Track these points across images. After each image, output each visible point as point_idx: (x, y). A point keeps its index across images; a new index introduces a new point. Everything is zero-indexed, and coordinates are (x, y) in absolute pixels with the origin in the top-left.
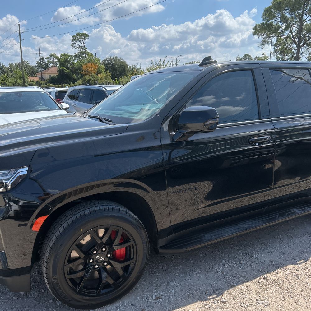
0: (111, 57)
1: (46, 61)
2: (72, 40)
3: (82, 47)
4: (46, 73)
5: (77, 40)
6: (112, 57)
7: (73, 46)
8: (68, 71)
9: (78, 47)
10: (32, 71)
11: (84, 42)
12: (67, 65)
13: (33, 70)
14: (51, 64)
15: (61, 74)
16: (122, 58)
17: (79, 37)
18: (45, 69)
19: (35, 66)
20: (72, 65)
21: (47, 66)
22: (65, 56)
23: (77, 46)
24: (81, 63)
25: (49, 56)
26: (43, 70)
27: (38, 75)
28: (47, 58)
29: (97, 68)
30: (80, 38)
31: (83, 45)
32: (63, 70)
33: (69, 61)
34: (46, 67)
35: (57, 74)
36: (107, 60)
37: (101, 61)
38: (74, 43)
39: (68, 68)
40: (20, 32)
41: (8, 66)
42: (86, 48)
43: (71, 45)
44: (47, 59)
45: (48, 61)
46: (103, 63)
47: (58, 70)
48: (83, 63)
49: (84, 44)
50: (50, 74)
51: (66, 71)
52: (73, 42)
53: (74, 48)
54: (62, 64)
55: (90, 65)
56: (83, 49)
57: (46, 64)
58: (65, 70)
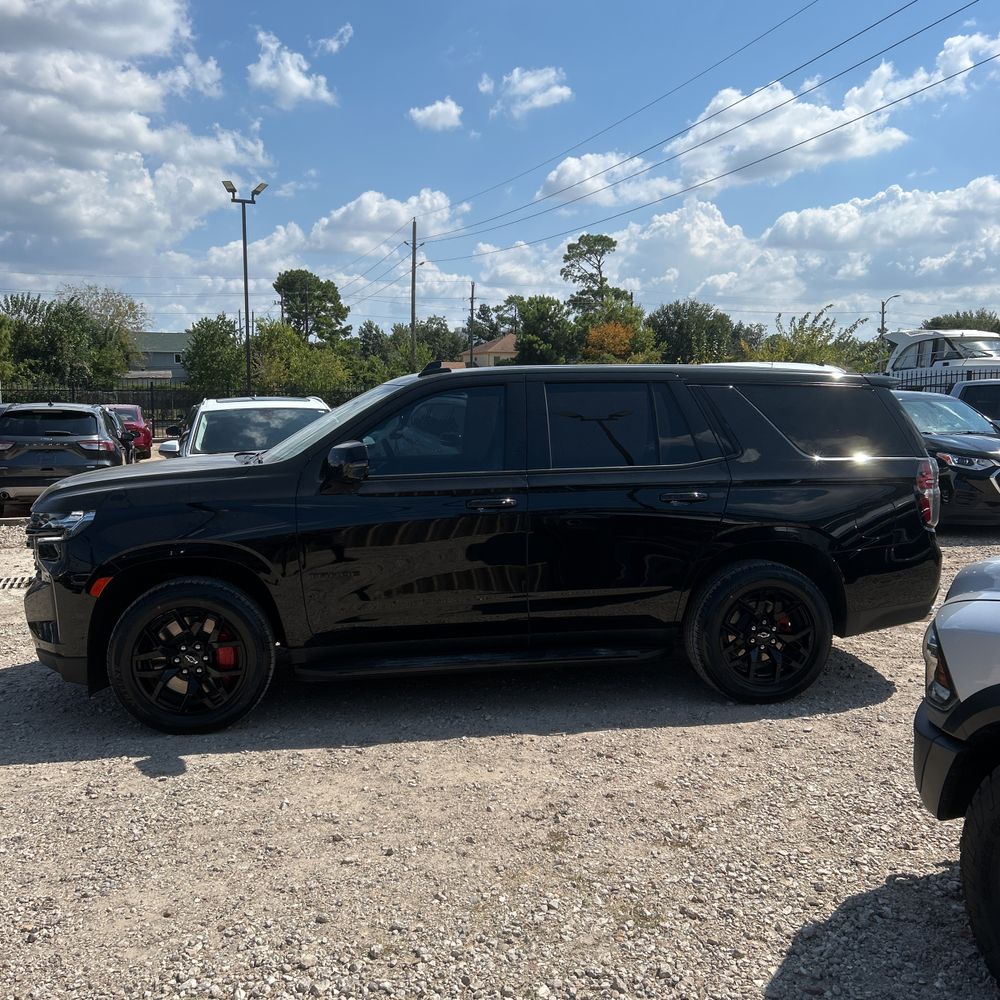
0: (677, 303)
1: (494, 316)
2: (567, 258)
3: (592, 275)
4: (486, 353)
5: (581, 255)
6: (681, 303)
7: (566, 275)
8: (544, 347)
9: (580, 277)
10: (452, 345)
11: (599, 262)
12: (545, 328)
13: (456, 343)
14: (507, 326)
15: (526, 354)
16: (711, 304)
17: (585, 249)
18: (489, 339)
19: (464, 330)
20: (558, 328)
21: (494, 329)
22: (542, 303)
23: (579, 274)
24: (586, 323)
25: (504, 304)
26: (483, 341)
27: (465, 358)
28: (498, 309)
29: (631, 335)
30: (589, 251)
31: (595, 271)
32: (531, 343)
33: (551, 317)
34: (493, 333)
35: (514, 356)
36: (664, 312)
37: (646, 316)
38: (572, 265)
39: (545, 338)
40: (414, 244)
41: (389, 333)
42: (606, 279)
43: (563, 271)
44: (496, 311)
45: (500, 318)
46: (651, 322)
47: (517, 343)
48: (593, 322)
49: (600, 266)
50: (497, 355)
51: (539, 345)
52: (568, 264)
53: (570, 280)
54: (529, 328)
55: (610, 329)
56: (595, 282)
57: (492, 324)
58: (536, 342)
